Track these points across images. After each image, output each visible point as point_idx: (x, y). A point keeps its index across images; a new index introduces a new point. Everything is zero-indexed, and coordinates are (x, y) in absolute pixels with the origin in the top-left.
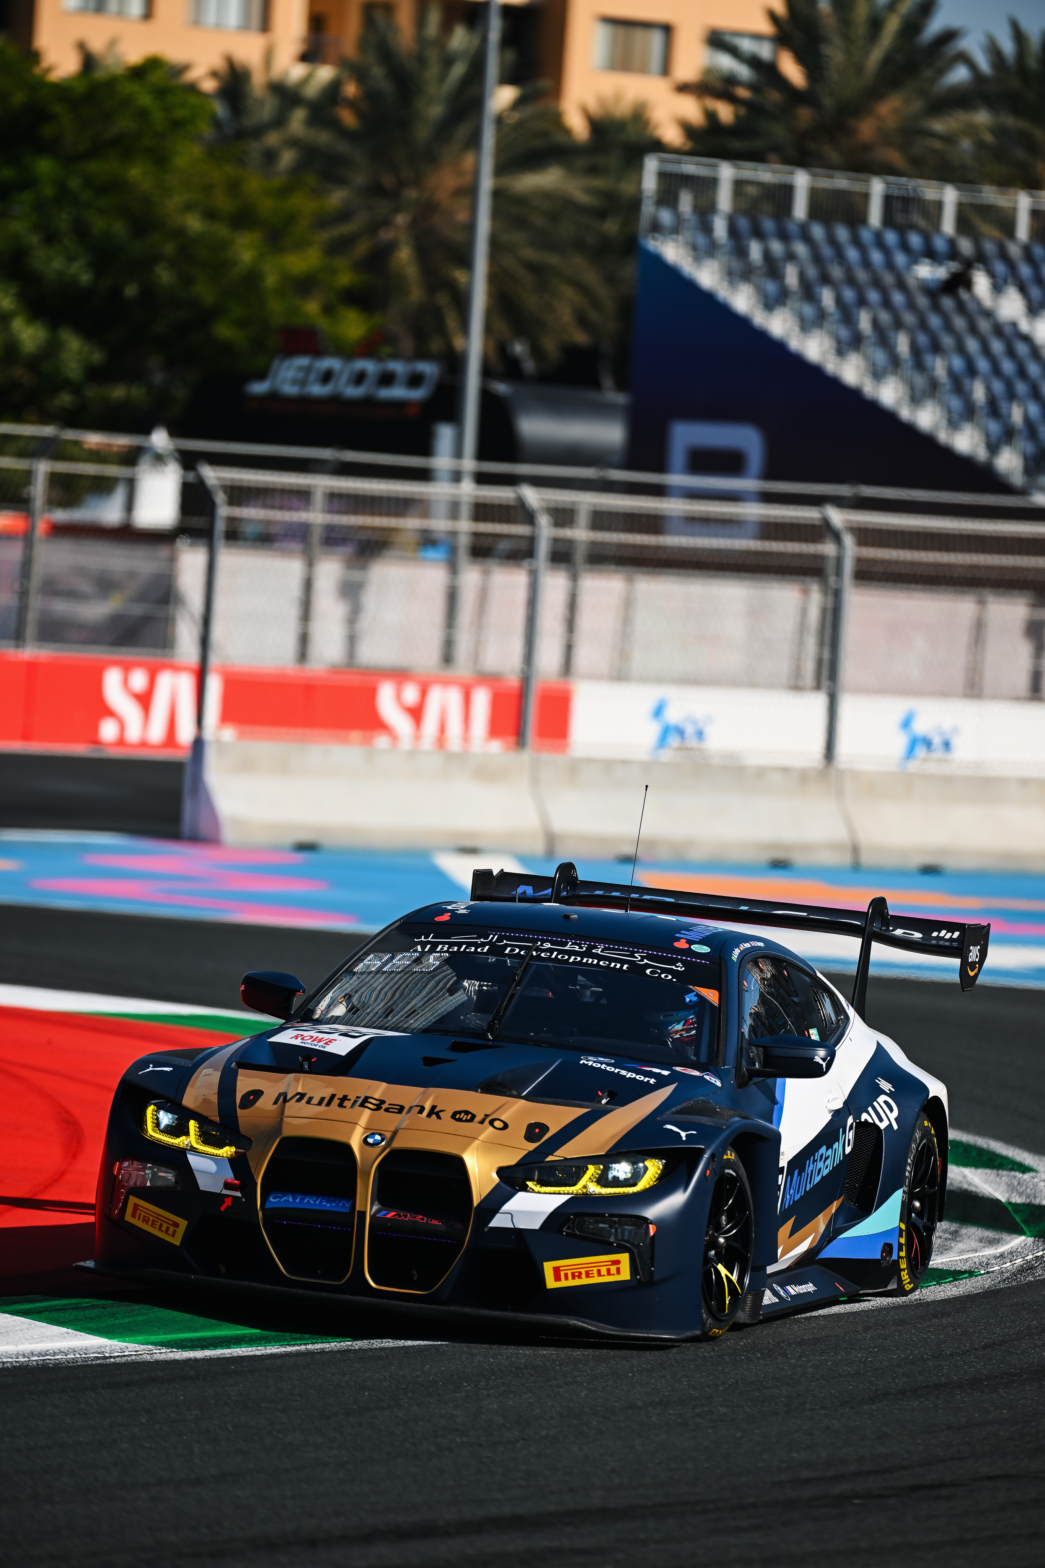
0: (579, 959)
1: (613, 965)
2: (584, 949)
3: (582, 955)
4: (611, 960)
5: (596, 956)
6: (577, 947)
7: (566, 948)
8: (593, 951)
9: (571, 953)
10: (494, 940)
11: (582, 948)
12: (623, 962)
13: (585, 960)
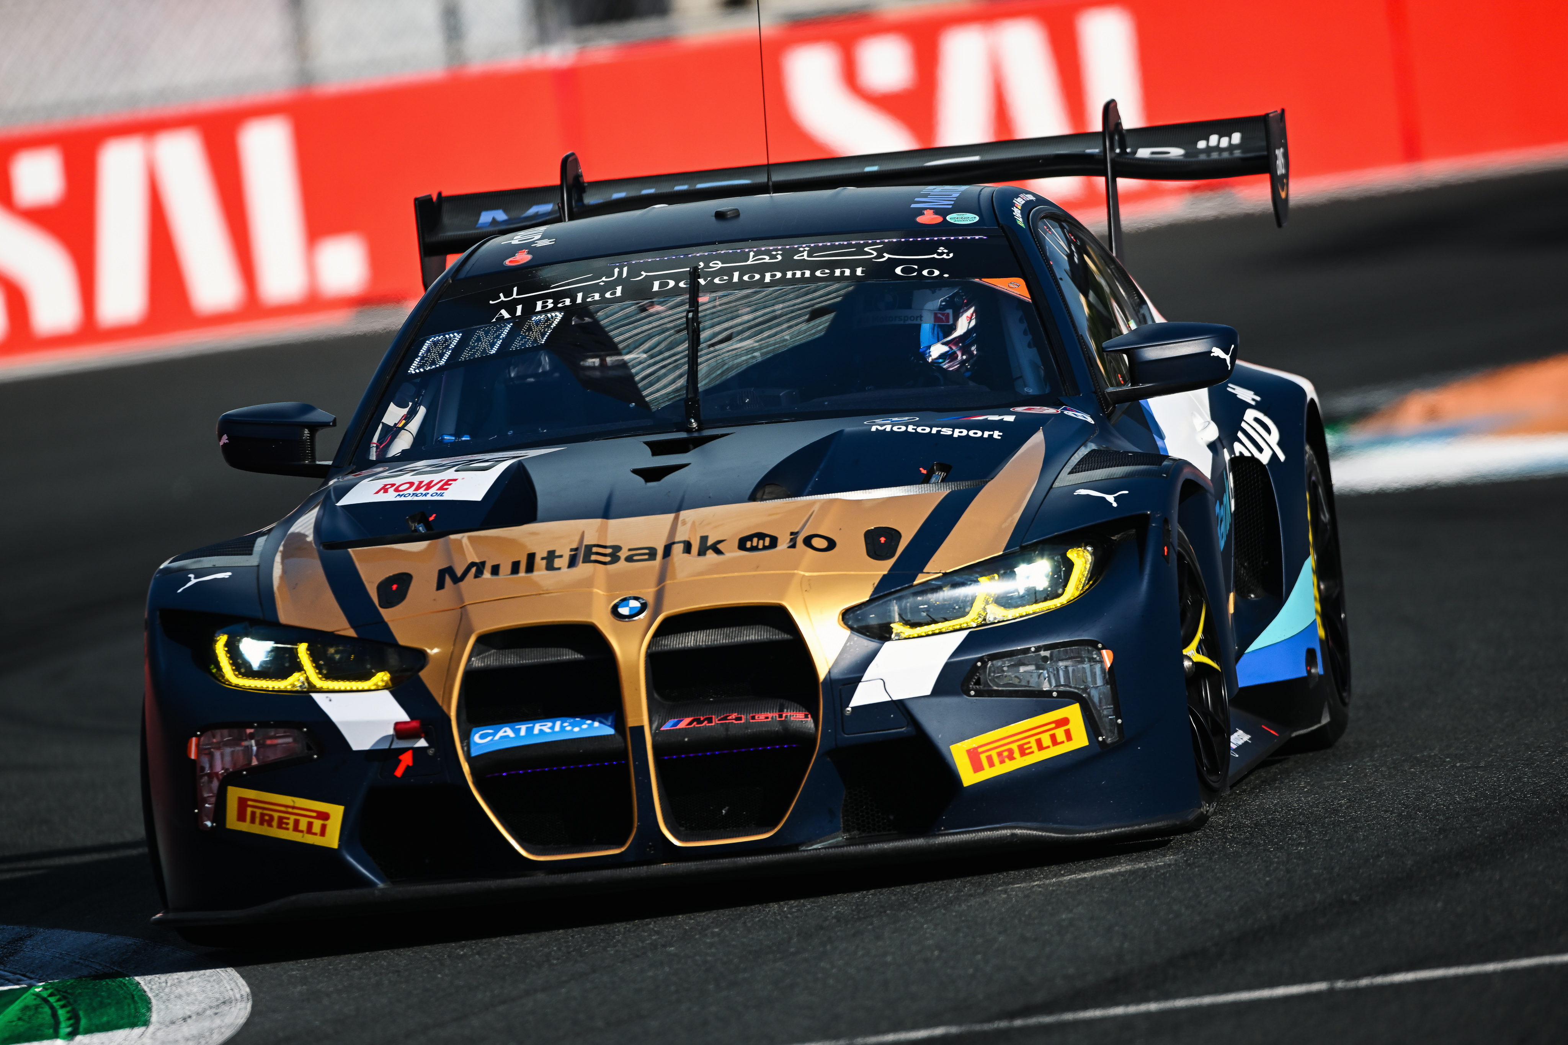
0: (779, 275)
1: (838, 272)
2: (780, 258)
3: (782, 267)
4: (832, 265)
5: (802, 265)
6: (767, 258)
7: (749, 263)
8: (796, 258)
9: (762, 269)
10: (625, 275)
11: (775, 257)
12: (853, 265)
13: (789, 275)
